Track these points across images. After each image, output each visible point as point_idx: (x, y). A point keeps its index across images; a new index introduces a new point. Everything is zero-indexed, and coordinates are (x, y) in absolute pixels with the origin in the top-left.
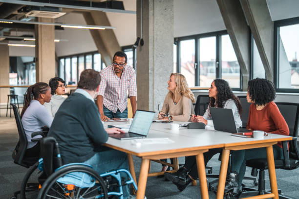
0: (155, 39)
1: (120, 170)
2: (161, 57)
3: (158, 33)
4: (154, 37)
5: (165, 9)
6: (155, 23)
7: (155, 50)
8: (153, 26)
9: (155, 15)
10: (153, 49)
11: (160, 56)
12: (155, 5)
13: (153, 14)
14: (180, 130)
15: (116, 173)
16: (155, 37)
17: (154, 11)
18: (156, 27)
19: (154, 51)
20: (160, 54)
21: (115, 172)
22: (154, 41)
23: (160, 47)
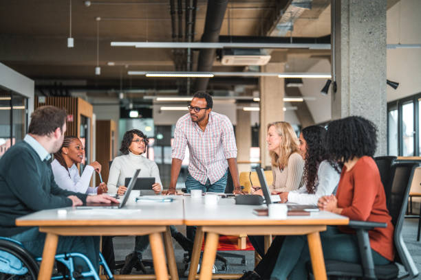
0: (351, 81)
1: (73, 254)
2: (362, 107)
3: (356, 71)
4: (349, 78)
5: (370, 33)
6: (351, 55)
7: (351, 98)
8: (349, 61)
9: (350, 43)
10: (348, 95)
11: (360, 106)
12: (351, 28)
13: (348, 42)
14: (219, 204)
15: (67, 259)
16: (351, 77)
17: (349, 38)
18: (353, 62)
19: (349, 99)
20: (359, 103)
21: (63, 256)
22: (349, 84)
23: (359, 92)
